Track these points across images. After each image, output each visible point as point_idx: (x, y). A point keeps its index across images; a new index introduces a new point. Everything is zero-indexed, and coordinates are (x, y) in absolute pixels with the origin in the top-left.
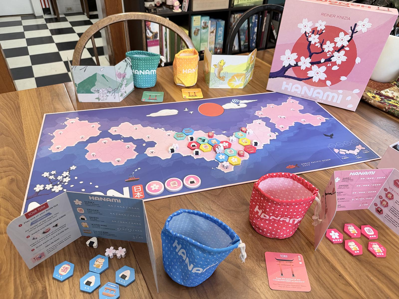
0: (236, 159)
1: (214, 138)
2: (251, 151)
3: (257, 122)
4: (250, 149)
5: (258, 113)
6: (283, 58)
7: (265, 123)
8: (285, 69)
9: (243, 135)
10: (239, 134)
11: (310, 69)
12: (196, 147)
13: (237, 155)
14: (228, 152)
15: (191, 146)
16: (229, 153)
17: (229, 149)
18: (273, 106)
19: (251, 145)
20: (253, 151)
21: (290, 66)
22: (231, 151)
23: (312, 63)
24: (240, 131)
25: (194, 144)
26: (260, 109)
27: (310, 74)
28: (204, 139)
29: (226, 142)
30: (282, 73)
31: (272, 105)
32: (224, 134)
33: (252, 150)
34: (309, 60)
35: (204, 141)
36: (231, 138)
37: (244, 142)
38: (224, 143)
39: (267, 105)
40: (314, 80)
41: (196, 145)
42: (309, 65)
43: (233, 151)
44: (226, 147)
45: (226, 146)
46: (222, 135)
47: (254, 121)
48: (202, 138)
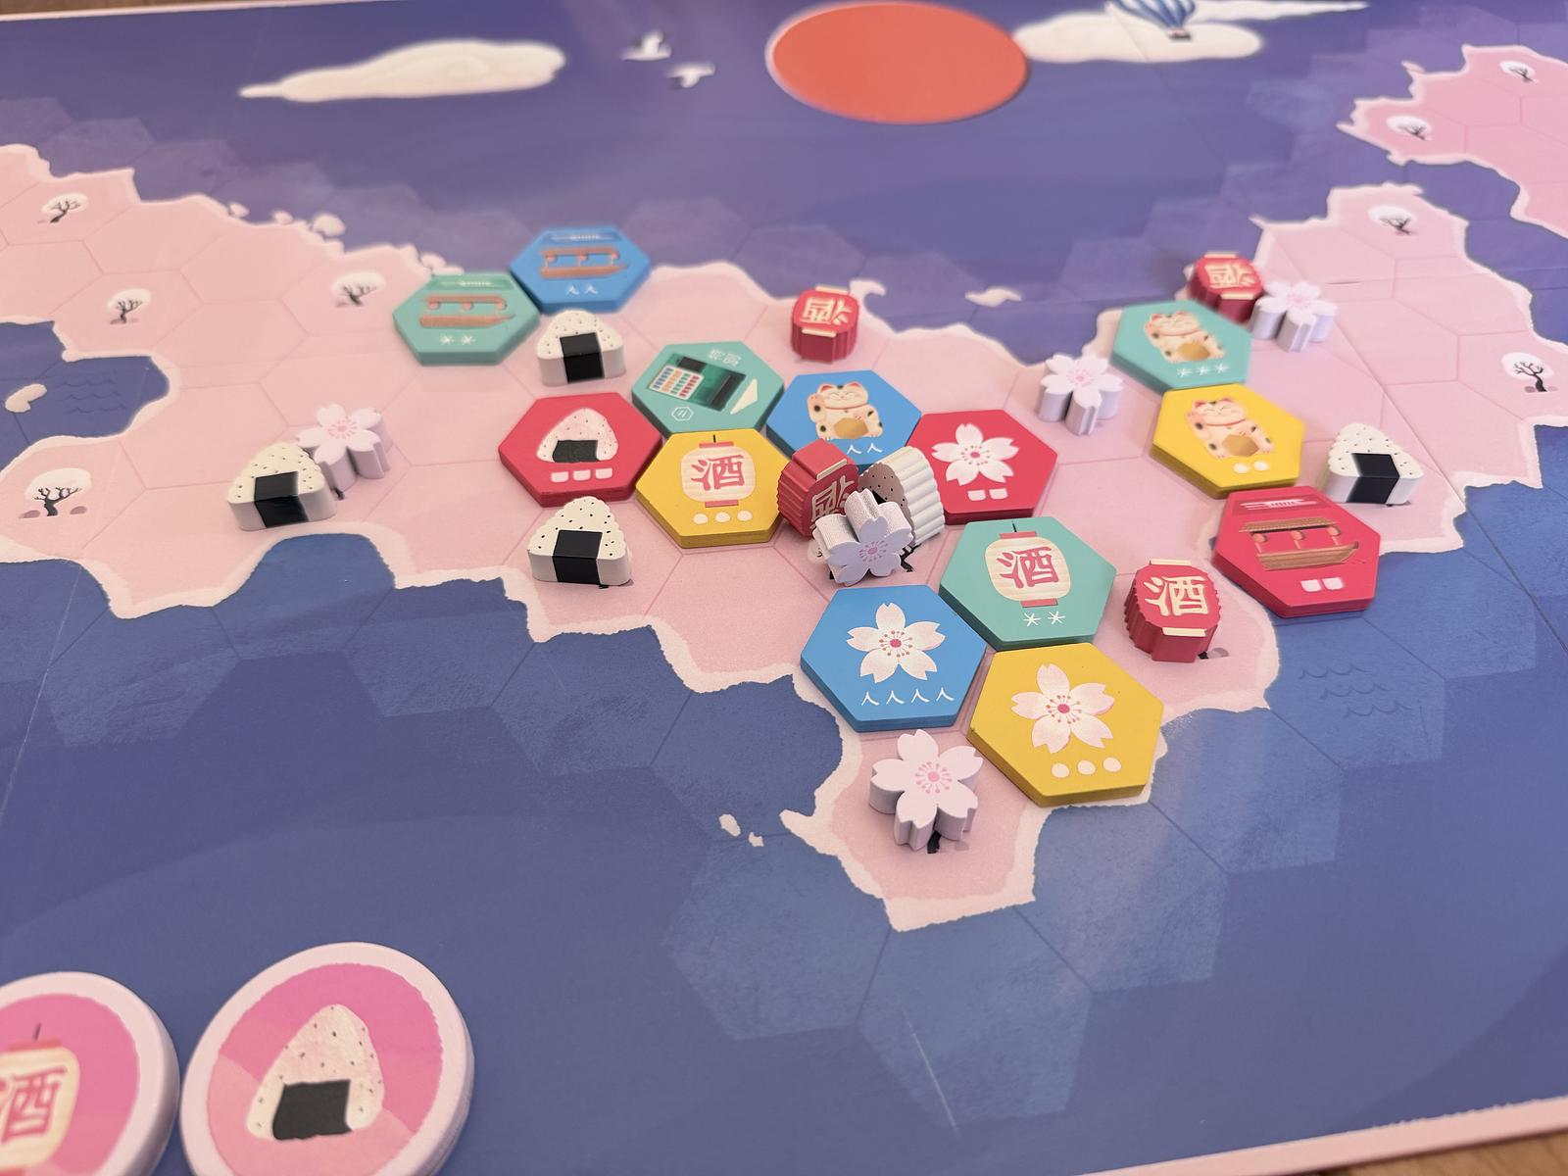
0: (1089, 700)
1: (854, 362)
2: (1311, 585)
3: (1377, 213)
4: (1298, 553)
5: (1378, 119)
7: (1460, 225)
9: (1211, 344)
10: (1165, 325)
12: (605, 464)
13: (1116, 641)
14: (995, 569)
15: (545, 451)
16: (1008, 589)
17: (1016, 533)
18: (1524, 66)
19: (1307, 493)
20: (1335, 584)
22: (1032, 556)
24: (1182, 295)
25: (587, 424)
26: (1400, 87)
28: (732, 362)
29: (993, 423)
31: (1513, 59)
32: (983, 321)
33: (1321, 570)
35: (721, 389)
36: (1062, 374)
37: (1220, 435)
38: (968, 435)
39: (1467, 50)
41: (606, 450)
43: (1059, 563)
44: (977, 495)
45: (982, 482)
46: (960, 330)
47: (1338, 197)
48: (712, 357)
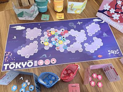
6: (105, 6)
8: (104, 11)
11: (114, 14)
21: (106, 10)
23: (115, 12)
27: (113, 16)
30: (103, 12)
34: (114, 10)
40: (114, 18)
42: (114, 12)
